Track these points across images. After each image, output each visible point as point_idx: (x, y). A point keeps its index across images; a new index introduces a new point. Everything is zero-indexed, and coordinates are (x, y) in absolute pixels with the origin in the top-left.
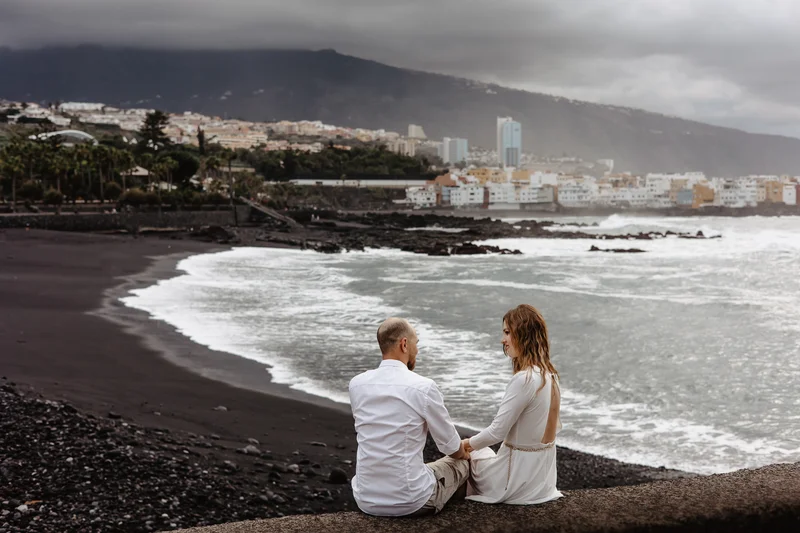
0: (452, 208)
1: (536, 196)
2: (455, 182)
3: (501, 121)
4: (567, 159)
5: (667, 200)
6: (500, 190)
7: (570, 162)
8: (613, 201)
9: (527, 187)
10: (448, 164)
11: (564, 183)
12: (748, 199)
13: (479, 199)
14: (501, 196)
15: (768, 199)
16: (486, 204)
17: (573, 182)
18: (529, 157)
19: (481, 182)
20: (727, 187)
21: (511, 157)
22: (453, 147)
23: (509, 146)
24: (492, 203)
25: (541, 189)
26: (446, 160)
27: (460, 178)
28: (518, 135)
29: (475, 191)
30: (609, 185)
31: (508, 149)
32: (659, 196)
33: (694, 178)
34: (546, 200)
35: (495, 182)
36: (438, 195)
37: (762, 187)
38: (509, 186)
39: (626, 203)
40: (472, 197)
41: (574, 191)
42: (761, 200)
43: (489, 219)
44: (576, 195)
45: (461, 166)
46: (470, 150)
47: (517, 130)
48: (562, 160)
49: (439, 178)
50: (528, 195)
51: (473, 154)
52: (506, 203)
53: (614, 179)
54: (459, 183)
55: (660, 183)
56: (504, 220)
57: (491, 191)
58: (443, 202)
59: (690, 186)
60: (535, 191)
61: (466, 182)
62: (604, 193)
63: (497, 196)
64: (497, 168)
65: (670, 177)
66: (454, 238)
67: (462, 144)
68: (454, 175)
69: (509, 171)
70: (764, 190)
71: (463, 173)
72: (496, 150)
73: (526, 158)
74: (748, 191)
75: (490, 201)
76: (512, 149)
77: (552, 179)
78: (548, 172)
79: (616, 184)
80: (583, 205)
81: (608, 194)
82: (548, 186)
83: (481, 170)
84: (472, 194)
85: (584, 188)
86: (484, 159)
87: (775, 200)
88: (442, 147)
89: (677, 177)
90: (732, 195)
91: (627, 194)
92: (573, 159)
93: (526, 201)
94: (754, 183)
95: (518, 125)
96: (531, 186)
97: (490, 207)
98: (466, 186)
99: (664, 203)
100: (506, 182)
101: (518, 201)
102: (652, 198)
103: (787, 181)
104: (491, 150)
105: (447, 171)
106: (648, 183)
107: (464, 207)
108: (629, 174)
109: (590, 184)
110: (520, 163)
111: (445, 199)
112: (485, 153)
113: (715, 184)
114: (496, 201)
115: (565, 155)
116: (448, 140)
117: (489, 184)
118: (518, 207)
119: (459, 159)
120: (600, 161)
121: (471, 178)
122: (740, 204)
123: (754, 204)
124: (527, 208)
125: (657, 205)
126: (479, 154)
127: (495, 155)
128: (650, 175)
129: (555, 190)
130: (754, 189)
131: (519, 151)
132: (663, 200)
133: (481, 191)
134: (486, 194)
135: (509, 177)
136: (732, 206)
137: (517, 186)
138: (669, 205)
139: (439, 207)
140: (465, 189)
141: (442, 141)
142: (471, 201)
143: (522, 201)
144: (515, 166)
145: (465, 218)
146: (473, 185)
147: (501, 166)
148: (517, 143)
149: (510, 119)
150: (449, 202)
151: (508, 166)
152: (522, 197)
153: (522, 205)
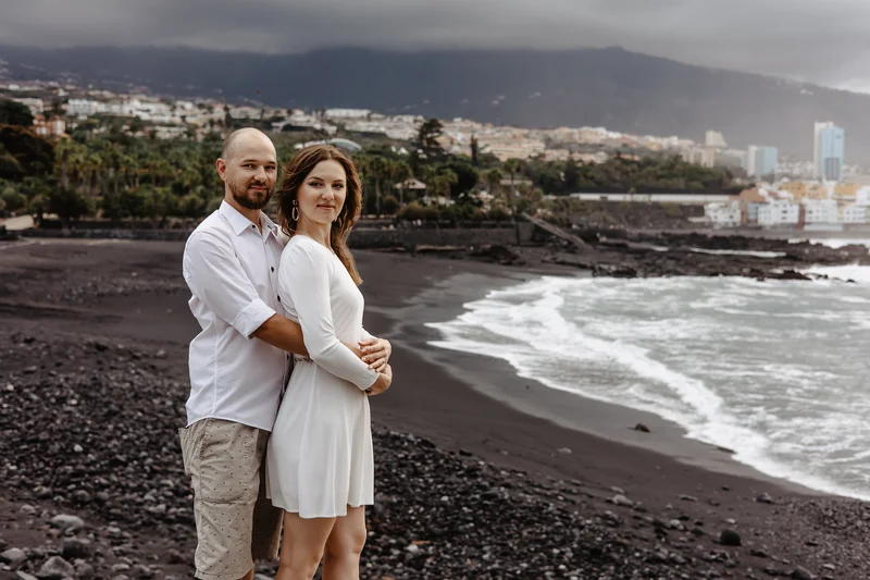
0: (760, 228)
1: (863, 215)
2: (763, 198)
3: (819, 127)
6: (819, 208)
9: (852, 204)
10: (753, 177)
13: (793, 218)
14: (820, 215)
16: (802, 223)
18: (853, 169)
19: (796, 198)
21: (831, 169)
22: (759, 156)
23: (829, 155)
24: (809, 224)
26: (751, 171)
27: (771, 194)
28: (840, 143)
29: (788, 208)
31: (827, 160)
35: (813, 198)
36: (743, 213)
38: (829, 203)
40: (784, 215)
43: (808, 242)
45: (770, 179)
46: (780, 161)
47: (838, 137)
49: (745, 193)
50: (853, 214)
51: (784, 165)
52: (826, 223)
54: (769, 199)
57: (807, 209)
58: (749, 221)
60: (862, 210)
61: (777, 198)
63: (815, 214)
64: (816, 182)
66: (771, 264)
67: (771, 153)
68: (763, 190)
69: (830, 186)
71: (774, 188)
72: (812, 160)
73: (848, 170)
75: (807, 220)
76: (832, 159)
83: (796, 182)
84: (785, 212)
86: (796, 171)
88: (746, 156)
93: (851, 221)
95: (840, 131)
96: (857, 203)
97: (807, 228)
98: (778, 202)
100: (826, 198)
101: (841, 221)
104: (805, 161)
105: (753, 185)
107: (774, 227)
110: (842, 176)
111: (752, 217)
112: (798, 164)
114: (814, 220)
116: (753, 149)
117: (805, 200)
118: (840, 228)
119: (766, 171)
121: (783, 194)
124: (852, 229)
126: (790, 165)
127: (810, 166)
131: (841, 162)
133: (796, 209)
134: (802, 212)
135: (831, 192)
137: (840, 203)
139: (745, 227)
140: (776, 206)
141: (746, 149)
142: (784, 221)
143: (846, 221)
144: (836, 179)
145: (778, 241)
146: (786, 201)
147: (820, 179)
148: (839, 153)
149: (831, 124)
150: (756, 221)
151: (828, 179)
152: (845, 215)
153: (847, 226)
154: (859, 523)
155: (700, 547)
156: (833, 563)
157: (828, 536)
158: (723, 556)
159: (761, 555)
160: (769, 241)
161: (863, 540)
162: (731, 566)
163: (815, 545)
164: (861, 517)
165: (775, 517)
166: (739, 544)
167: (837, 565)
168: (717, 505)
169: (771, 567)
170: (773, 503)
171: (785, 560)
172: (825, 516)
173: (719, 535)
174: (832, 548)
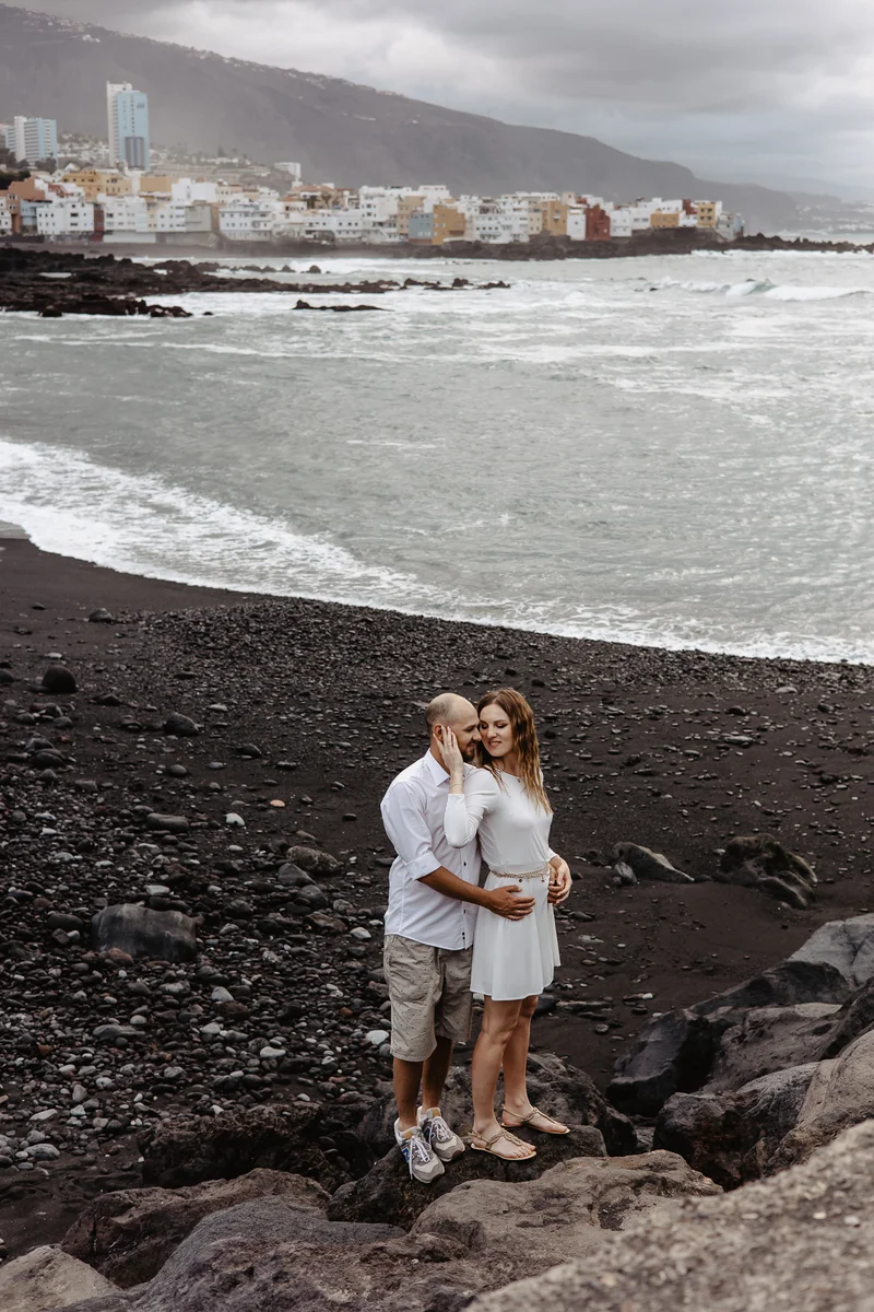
0: (41, 239)
1: (182, 220)
2: (43, 192)
3: (113, 90)
4: (225, 160)
5: (393, 230)
6: (122, 210)
7: (230, 165)
8: (309, 232)
9: (167, 205)
10: (25, 163)
11: (229, 199)
12: (516, 230)
13: (86, 223)
14: (124, 219)
15: (545, 231)
16: (99, 233)
17: (243, 198)
18: (163, 156)
19: (88, 195)
20: (484, 210)
21: (133, 152)
22: (31, 132)
23: (130, 134)
24: (110, 232)
25: (191, 208)
26: (20, 156)
27: (52, 187)
28: (142, 116)
29: (78, 209)
30: (303, 205)
31: (127, 139)
32: (381, 224)
33: (434, 195)
34: (199, 228)
35: (113, 195)
36: (13, 216)
37: (536, 210)
38: (136, 202)
39: (329, 235)
40: (74, 220)
41: (246, 214)
42: (535, 232)
43: (111, 256)
44: (249, 220)
45: (49, 166)
46: (61, 141)
47: (140, 106)
48: (218, 161)
49: (14, 186)
50: (169, 219)
51: (67, 147)
52: (133, 231)
53: (308, 194)
54: (50, 195)
55: (381, 203)
56: (135, 260)
57: (106, 211)
58: (24, 228)
59: (428, 209)
60: (182, 212)
61: (62, 194)
62: (295, 217)
63: (116, 219)
64: (116, 171)
65: (396, 192)
66: (62, 287)
67: (48, 128)
68: (41, 182)
69: (134, 177)
70: (539, 215)
71: (56, 178)
72: (106, 141)
73: (157, 157)
74: (514, 218)
75: (106, 228)
76: (135, 139)
77: (206, 192)
78: (199, 180)
79: (311, 202)
80: (262, 238)
81: (301, 220)
82: (203, 204)
83: (87, 172)
84: (74, 215)
85: (262, 209)
86: (85, 157)
87: (555, 232)
88: (12, 132)
89: (406, 192)
90: (493, 223)
91: (330, 221)
92: (235, 161)
93: (167, 229)
94: (524, 204)
95: (142, 98)
96: (174, 203)
97: (107, 239)
98: (64, 200)
99: (386, 236)
100: (132, 195)
101: (152, 229)
102: (370, 227)
103: (573, 203)
104: (96, 141)
105: (26, 175)
106: (363, 202)
107: (60, 237)
108: (331, 186)
109: (270, 201)
110: (149, 165)
111: (28, 222)
112: (87, 146)
113: (467, 205)
114: (115, 227)
115: (221, 154)
116: (21, 120)
117: (101, 198)
118: (152, 240)
119: (43, 155)
120: (279, 165)
121: (70, 187)
122: (505, 238)
123: (525, 239)
124: (169, 240)
125: (376, 239)
126: (76, 147)
127: (103, 150)
128: (365, 190)
129: (215, 211)
130: (524, 214)
131: (147, 142)
132: (385, 230)
133: (90, 209)
134: (99, 215)
135: (136, 186)
136: (492, 241)
137: (151, 204)
138: (397, 240)
139: (17, 237)
140: (62, 205)
141: (11, 122)
142: (73, 228)
143: (160, 229)
144: (142, 168)
145: (69, 255)
146: (75, 199)
147: (119, 167)
148: (142, 131)
149: (129, 86)
150: (35, 228)
151: (130, 168)
152: (159, 222)
153: (161, 236)
154: (248, 638)
155: (12, 702)
156: (223, 703)
157: (206, 662)
158: (52, 711)
159: (112, 702)
160: (57, 257)
161: (259, 663)
162: (67, 726)
163: (191, 677)
164: (247, 629)
165: (123, 641)
166: (74, 690)
167: (229, 704)
168: (29, 633)
169: (129, 719)
170: (116, 622)
171: (149, 706)
172: (196, 633)
173: (40, 678)
174: (217, 679)
